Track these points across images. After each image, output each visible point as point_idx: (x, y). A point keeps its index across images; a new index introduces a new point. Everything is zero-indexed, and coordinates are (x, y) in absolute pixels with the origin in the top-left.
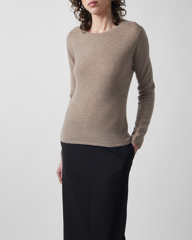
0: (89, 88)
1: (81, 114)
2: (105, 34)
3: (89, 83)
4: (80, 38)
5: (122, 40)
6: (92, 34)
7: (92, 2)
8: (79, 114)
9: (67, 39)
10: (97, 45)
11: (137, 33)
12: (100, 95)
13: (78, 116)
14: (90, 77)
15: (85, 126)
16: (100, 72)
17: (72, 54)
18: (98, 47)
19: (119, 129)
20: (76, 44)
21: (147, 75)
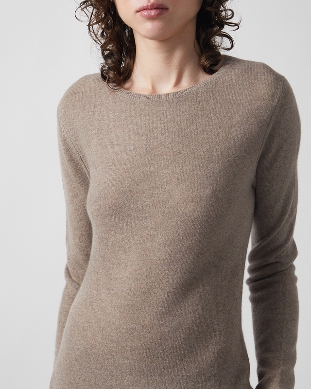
0: (137, 253)
1: (113, 327)
2: (178, 98)
3: (136, 238)
4: (103, 109)
5: (231, 114)
6: (140, 96)
7: (152, 5)
8: (109, 329)
9: (58, 111)
10: (156, 128)
11: (273, 95)
12: (170, 273)
13: (104, 333)
14: (138, 222)
15: (126, 362)
16: (171, 207)
17: (76, 156)
18: (162, 134)
19: (225, 366)
20: (91, 125)
21: (287, 216)
